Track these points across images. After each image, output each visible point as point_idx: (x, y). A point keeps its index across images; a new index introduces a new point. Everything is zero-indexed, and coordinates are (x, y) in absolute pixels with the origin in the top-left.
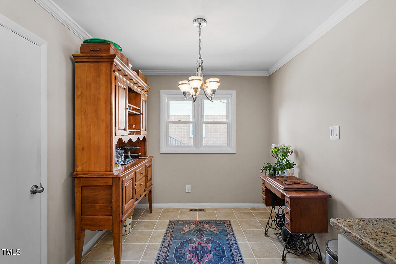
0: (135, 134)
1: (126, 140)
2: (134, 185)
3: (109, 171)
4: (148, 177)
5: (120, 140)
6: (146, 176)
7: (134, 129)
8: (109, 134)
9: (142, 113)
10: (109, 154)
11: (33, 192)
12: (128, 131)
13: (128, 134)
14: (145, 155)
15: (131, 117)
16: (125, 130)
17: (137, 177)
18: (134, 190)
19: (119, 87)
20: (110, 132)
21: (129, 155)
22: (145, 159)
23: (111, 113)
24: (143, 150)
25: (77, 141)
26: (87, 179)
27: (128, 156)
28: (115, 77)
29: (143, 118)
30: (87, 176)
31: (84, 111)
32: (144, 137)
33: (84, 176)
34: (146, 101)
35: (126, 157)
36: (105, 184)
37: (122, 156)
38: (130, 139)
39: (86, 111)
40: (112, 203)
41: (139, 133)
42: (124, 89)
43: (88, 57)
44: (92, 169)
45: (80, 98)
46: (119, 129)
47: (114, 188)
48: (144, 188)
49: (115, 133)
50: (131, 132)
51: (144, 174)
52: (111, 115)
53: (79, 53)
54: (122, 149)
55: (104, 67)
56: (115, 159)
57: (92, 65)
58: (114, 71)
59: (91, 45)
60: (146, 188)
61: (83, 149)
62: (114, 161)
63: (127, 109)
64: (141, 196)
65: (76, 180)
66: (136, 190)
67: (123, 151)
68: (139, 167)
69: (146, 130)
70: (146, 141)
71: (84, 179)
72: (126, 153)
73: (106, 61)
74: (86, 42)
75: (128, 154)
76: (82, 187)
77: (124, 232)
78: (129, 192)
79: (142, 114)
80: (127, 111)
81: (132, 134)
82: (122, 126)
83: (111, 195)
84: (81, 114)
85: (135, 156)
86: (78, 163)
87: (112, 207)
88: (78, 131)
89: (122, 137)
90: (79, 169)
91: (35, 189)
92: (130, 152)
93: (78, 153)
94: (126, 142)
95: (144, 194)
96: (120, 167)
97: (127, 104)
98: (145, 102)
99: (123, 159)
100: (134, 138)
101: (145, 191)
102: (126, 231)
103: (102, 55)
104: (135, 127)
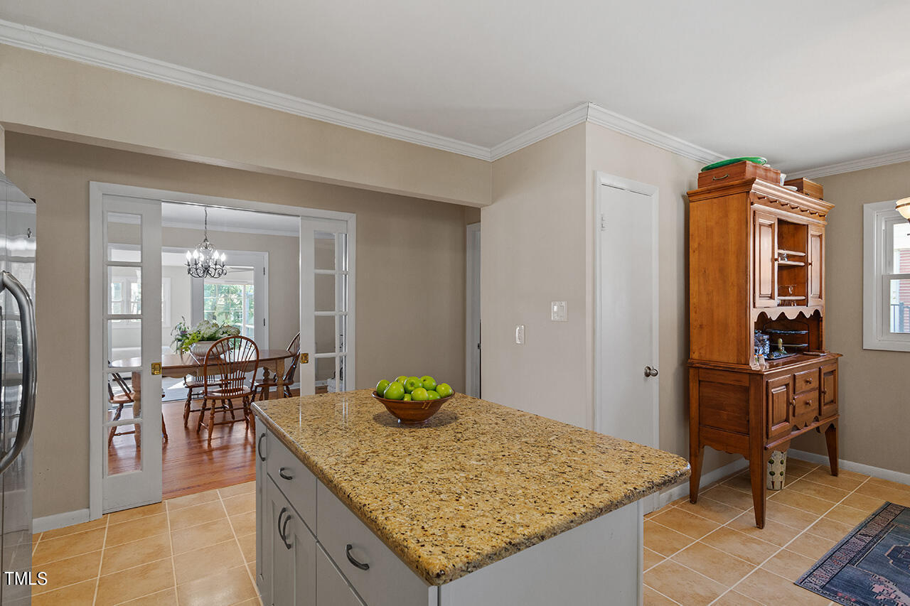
0: (794, 305)
1: (773, 315)
2: (791, 397)
3: (743, 363)
4: (825, 393)
5: (762, 316)
6: (821, 392)
7: (790, 295)
8: (743, 305)
9: (810, 261)
10: (743, 336)
11: (647, 375)
12: (778, 299)
13: (778, 305)
14: (819, 349)
15: (785, 273)
16: (772, 297)
17: (797, 385)
18: (791, 407)
19: (760, 225)
20: (744, 302)
21: (780, 346)
22: (818, 356)
23: (746, 271)
24: (813, 339)
25: (692, 315)
26: (708, 371)
27: (777, 346)
28: (754, 212)
29: (814, 273)
30: (708, 367)
31: (703, 270)
32: (817, 312)
33: (704, 366)
34: (820, 236)
35: (774, 348)
36: (737, 383)
37: (764, 345)
38: (783, 313)
39: (707, 271)
40: (748, 413)
41: (804, 303)
42: (771, 226)
43: (709, 191)
44: (716, 357)
45: (697, 252)
46: (760, 297)
47: (752, 392)
48: (815, 414)
49: (754, 303)
50: (785, 300)
51: (815, 384)
52: (747, 275)
53: (696, 187)
54: (764, 333)
55: (734, 201)
56: (753, 348)
57: (715, 200)
58: (752, 204)
59: (714, 172)
60: (820, 414)
61: (701, 326)
62: (752, 351)
63: (776, 260)
64: (806, 426)
65: (691, 371)
66: (794, 407)
67: (766, 337)
68: (803, 368)
69: (820, 297)
70: (822, 321)
71: (703, 370)
72: (773, 341)
73: (739, 190)
74: (708, 169)
75: (777, 343)
76: (699, 381)
77: (769, 484)
78: (780, 408)
79: (811, 264)
80: (776, 263)
81: (786, 305)
82: (766, 290)
83: (747, 401)
84: (699, 276)
85: (794, 348)
86: (694, 347)
87: (748, 421)
88: (693, 300)
89: (765, 310)
90: (695, 356)
91: (648, 371)
92: (781, 340)
93: (694, 332)
94: (774, 318)
95: (814, 425)
96: (763, 361)
97: (777, 251)
98: (818, 239)
99: (767, 350)
100: (792, 313)
101: (817, 419)
102: (773, 483)
103: (732, 183)
104: (794, 291)
